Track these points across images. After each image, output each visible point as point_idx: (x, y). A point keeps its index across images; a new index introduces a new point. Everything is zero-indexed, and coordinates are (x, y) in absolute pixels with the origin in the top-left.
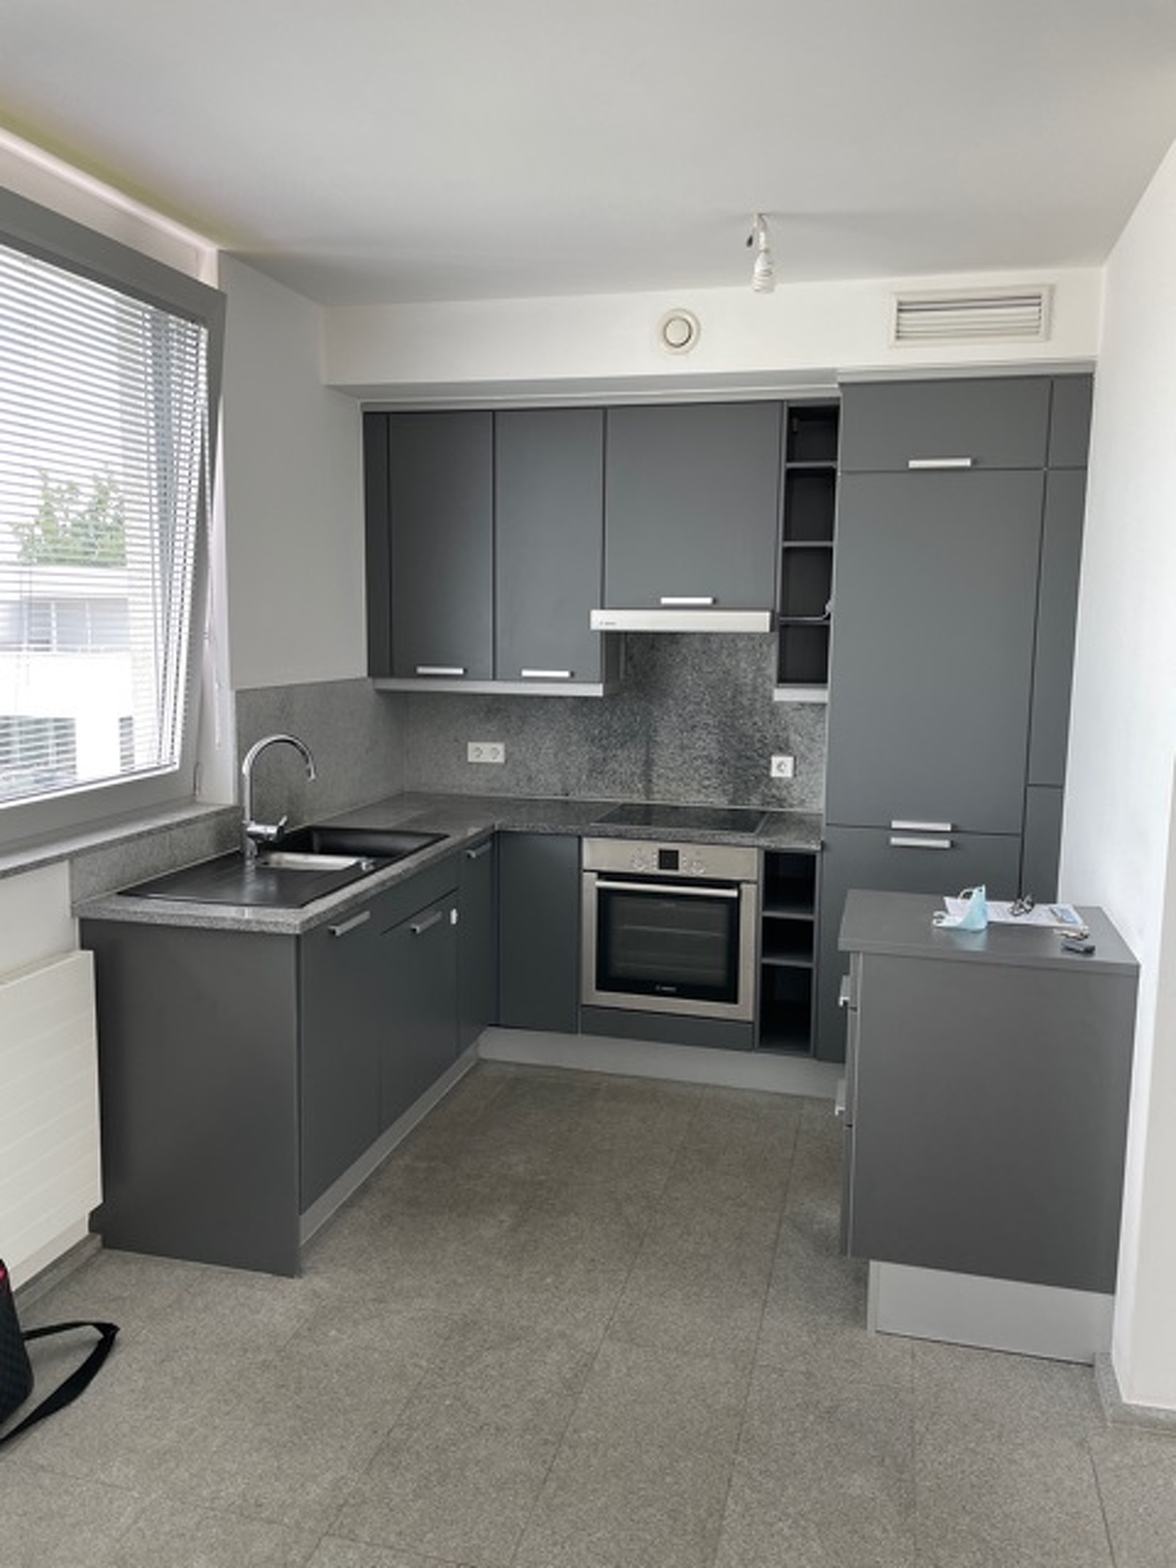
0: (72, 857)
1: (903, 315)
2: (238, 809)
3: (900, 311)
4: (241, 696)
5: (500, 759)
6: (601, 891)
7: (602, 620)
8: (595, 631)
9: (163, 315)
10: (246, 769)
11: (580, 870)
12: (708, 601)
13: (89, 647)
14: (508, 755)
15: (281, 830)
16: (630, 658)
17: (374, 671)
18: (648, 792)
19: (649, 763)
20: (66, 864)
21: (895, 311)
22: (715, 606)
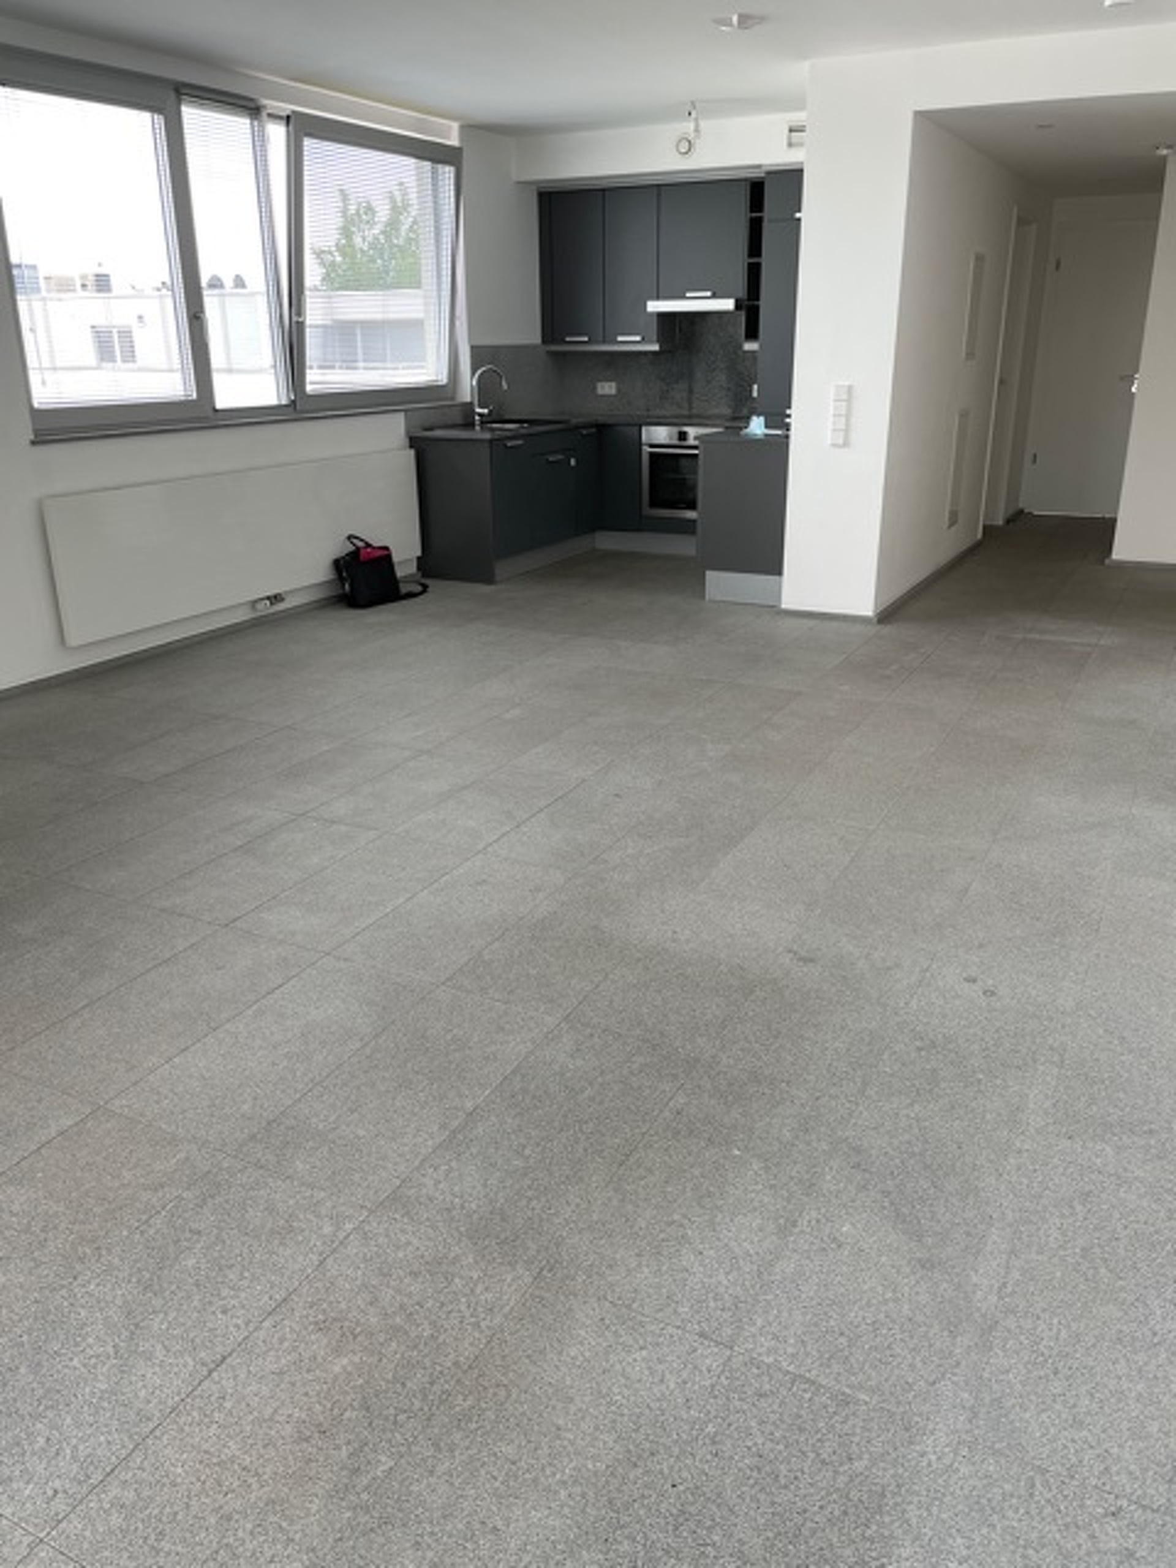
0: (405, 411)
1: (794, 134)
2: (471, 403)
3: (791, 131)
4: (473, 348)
5: (613, 391)
6: (652, 454)
7: (655, 306)
8: (652, 314)
9: (435, 166)
10: (474, 383)
11: (640, 444)
12: (709, 294)
13: (389, 365)
14: (619, 390)
15: (491, 412)
16: (680, 330)
17: (544, 341)
18: (691, 408)
19: (691, 391)
20: (403, 414)
21: (786, 131)
22: (714, 296)
